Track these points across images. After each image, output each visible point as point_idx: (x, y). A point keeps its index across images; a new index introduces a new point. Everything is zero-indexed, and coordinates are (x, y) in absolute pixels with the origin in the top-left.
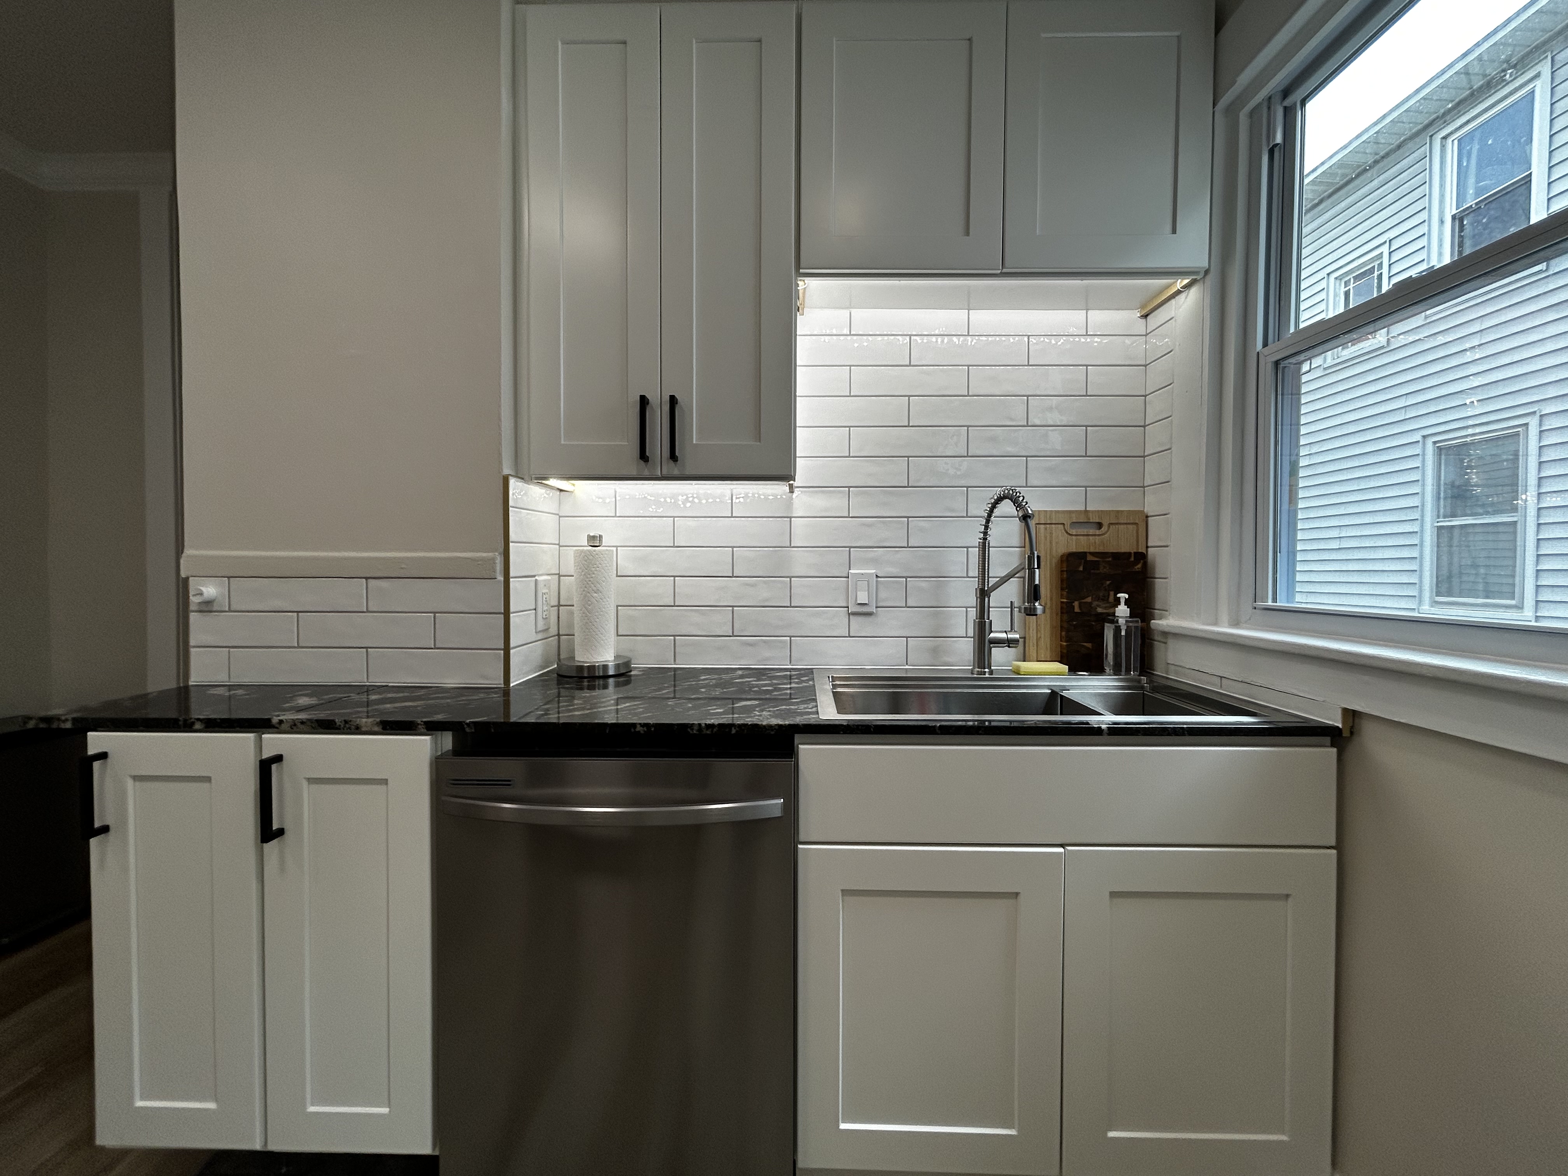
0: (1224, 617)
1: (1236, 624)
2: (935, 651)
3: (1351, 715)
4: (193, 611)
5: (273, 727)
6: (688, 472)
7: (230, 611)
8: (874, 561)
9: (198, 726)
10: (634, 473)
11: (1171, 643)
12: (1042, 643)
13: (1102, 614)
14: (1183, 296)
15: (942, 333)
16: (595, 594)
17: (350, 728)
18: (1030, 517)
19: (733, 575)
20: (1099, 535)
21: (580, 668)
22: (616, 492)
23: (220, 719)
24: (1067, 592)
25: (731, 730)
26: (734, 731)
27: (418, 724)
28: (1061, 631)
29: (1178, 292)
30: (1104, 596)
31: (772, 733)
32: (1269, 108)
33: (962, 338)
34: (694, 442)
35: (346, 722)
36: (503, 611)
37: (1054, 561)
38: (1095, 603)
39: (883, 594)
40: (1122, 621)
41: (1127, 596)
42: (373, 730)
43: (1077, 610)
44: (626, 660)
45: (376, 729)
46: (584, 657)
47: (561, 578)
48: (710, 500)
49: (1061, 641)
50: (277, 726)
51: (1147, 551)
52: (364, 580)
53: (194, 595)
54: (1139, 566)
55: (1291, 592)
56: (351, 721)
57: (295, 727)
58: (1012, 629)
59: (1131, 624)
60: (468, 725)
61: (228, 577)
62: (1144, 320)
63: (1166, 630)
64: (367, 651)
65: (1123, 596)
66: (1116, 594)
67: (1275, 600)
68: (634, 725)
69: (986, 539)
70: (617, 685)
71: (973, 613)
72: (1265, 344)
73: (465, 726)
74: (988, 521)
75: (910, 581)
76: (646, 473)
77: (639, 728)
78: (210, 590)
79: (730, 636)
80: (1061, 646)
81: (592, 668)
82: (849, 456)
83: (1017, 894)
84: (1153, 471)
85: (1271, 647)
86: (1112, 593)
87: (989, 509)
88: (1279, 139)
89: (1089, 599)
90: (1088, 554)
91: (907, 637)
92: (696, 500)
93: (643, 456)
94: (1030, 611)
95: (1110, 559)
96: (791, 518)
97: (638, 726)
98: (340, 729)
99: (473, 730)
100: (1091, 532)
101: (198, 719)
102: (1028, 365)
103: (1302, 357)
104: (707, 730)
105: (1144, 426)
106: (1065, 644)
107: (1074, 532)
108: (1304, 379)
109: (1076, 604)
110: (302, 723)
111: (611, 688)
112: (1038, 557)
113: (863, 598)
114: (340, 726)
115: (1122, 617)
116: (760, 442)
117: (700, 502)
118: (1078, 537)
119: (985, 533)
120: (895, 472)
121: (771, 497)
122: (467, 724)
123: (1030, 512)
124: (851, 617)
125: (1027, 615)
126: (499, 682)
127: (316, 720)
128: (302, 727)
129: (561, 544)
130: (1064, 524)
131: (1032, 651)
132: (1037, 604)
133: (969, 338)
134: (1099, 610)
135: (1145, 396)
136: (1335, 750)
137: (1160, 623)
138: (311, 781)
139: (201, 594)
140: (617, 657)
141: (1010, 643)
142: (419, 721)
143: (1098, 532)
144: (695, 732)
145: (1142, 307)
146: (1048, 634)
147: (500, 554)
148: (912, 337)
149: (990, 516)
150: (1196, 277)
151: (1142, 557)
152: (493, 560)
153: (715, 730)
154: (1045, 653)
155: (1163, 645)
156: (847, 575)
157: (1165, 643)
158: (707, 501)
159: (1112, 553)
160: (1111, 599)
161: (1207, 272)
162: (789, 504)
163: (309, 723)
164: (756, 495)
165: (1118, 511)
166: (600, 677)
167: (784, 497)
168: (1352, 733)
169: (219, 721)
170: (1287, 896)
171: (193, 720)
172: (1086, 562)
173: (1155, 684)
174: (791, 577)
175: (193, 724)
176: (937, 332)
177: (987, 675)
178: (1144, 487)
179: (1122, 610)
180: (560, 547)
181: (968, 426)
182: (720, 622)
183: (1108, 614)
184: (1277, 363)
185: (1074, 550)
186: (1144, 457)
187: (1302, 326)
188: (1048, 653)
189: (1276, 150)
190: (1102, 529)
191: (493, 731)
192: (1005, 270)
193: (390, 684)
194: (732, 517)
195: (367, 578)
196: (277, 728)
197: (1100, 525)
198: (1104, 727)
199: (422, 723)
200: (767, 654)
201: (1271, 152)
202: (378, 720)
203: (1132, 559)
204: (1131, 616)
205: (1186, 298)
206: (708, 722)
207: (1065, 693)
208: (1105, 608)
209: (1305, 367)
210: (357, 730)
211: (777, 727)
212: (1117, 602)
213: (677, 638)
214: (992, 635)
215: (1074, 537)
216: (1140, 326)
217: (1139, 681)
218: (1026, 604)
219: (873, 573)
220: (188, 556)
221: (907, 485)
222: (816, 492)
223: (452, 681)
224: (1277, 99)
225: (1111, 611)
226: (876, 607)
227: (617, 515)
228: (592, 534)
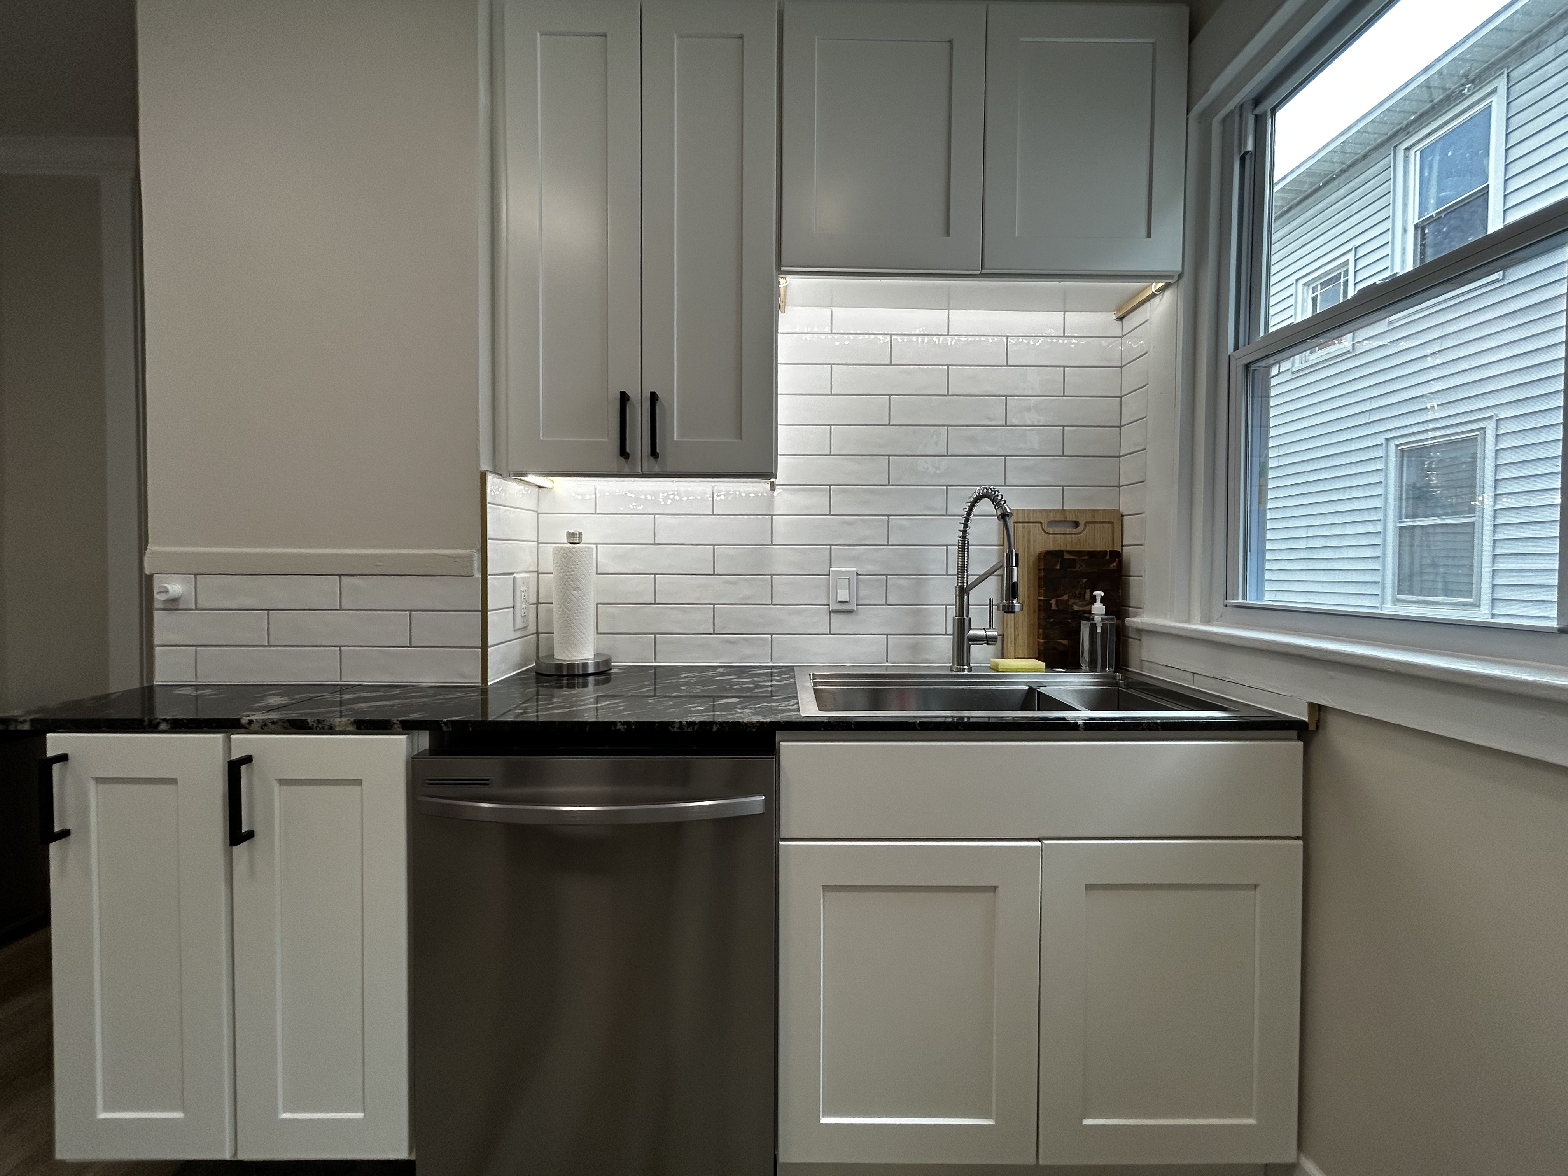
0: (1197, 615)
1: (1208, 621)
2: (915, 649)
3: (1317, 710)
4: (158, 609)
5: (243, 727)
6: (669, 470)
7: (196, 609)
8: (855, 560)
9: (163, 726)
10: (614, 469)
11: (1146, 640)
12: (1020, 640)
13: (1078, 611)
14: (1157, 300)
15: (922, 332)
16: (575, 592)
17: (323, 728)
18: (1008, 516)
19: (714, 572)
20: (1075, 534)
21: (560, 666)
22: (595, 489)
23: (186, 719)
24: (1044, 590)
25: (712, 728)
26: (715, 729)
27: (394, 724)
28: (1039, 628)
29: (1153, 296)
30: (1080, 594)
31: (754, 730)
32: (1241, 116)
33: (942, 338)
34: (675, 439)
35: (319, 722)
36: (480, 609)
37: (1032, 559)
38: (1072, 601)
39: (862, 593)
40: (1097, 619)
41: (1103, 594)
42: (347, 729)
43: (1054, 607)
44: (606, 658)
45: (350, 728)
46: (564, 655)
47: (540, 575)
48: (691, 498)
49: (1038, 638)
50: (247, 726)
51: (1122, 550)
52: (337, 577)
53: (158, 593)
54: (1115, 564)
55: (1260, 591)
56: (324, 721)
57: (265, 728)
58: (990, 626)
59: (1106, 622)
60: (446, 723)
61: (195, 575)
62: (1120, 322)
63: (1141, 627)
64: (340, 650)
65: (1099, 594)
66: (1092, 592)
67: (1245, 597)
68: (614, 723)
69: (966, 537)
70: (597, 683)
71: (952, 611)
72: (1236, 348)
73: (443, 725)
74: (967, 520)
75: (890, 578)
76: (627, 470)
77: (619, 726)
78: (176, 587)
79: (711, 634)
80: (1038, 642)
81: (571, 666)
82: (830, 455)
83: (995, 888)
84: (1128, 471)
85: (1242, 643)
86: (1088, 591)
87: (968, 508)
88: (1250, 147)
89: (1066, 597)
90: (1065, 553)
91: (887, 635)
92: (677, 498)
93: (624, 453)
94: (1008, 609)
95: (1086, 558)
96: (772, 515)
97: (619, 724)
98: (312, 729)
99: (451, 729)
100: (1068, 531)
101: (164, 720)
102: (1007, 365)
103: (1271, 360)
104: (688, 728)
105: (1120, 427)
106: (1042, 641)
107: (1051, 531)
108: (1273, 382)
109: (1053, 602)
110: (273, 722)
111: (591, 687)
112: (1017, 555)
113: (843, 595)
114: (313, 725)
115: (1098, 615)
116: (741, 439)
117: (681, 500)
118: (1055, 536)
119: (965, 532)
120: (875, 471)
121: (752, 495)
122: (444, 723)
123: (1008, 511)
124: (832, 614)
125: (1005, 612)
126: (477, 681)
127: (288, 720)
128: (273, 727)
129: (539, 542)
130: (1041, 523)
131: (1010, 649)
132: (1015, 602)
133: (949, 338)
134: (1076, 608)
135: (1121, 397)
136: (1301, 743)
137: (1135, 621)
138: (283, 782)
139: (167, 592)
140: (597, 655)
141: (988, 640)
142: (394, 720)
143: (1074, 531)
144: (676, 730)
145: (1118, 309)
146: (1026, 629)
147: (478, 551)
148: (893, 337)
149: (969, 514)
150: (1170, 281)
151: (1117, 555)
152: (470, 557)
153: (696, 728)
154: (1023, 649)
155: (1137, 642)
156: (828, 573)
157: (1140, 640)
158: (688, 499)
159: (1089, 551)
160: (1087, 596)
161: (1180, 276)
162: (771, 501)
163: (280, 724)
164: (738, 493)
165: (1094, 510)
166: (579, 676)
167: (766, 495)
168: (1317, 727)
169: (186, 721)
170: (1256, 886)
171: (158, 721)
172: (1063, 560)
173: (1130, 680)
174: (772, 575)
175: (158, 724)
176: (917, 332)
177: (966, 672)
178: (1119, 487)
179: (1098, 608)
180: (539, 544)
181: (948, 426)
182: (701, 620)
183: (1085, 612)
184: (1247, 366)
185: (1051, 549)
186: (1119, 457)
187: (1271, 330)
188: (1026, 652)
189: (1248, 157)
190: (1079, 528)
191: (471, 729)
192: (984, 271)
193: (365, 683)
194: (713, 514)
195: (340, 576)
196: (246, 728)
197: (1076, 524)
198: (1080, 722)
199: (398, 722)
200: (748, 651)
201: (1243, 159)
202: (353, 719)
203: (1108, 557)
204: (1106, 614)
205: (1161, 300)
206: (690, 720)
207: (1042, 690)
208: (1081, 606)
209: (1274, 371)
210: (331, 730)
211: (758, 724)
212: (1093, 599)
213: (657, 635)
214: (971, 632)
215: (1051, 536)
216: (1116, 329)
217: (1114, 678)
218: (1005, 601)
219: (853, 572)
220: (153, 553)
221: (887, 484)
222: (799, 490)
223: (428, 680)
224: (1248, 107)
225: (1087, 608)
226: (857, 605)
227: (597, 512)
228: (571, 531)
